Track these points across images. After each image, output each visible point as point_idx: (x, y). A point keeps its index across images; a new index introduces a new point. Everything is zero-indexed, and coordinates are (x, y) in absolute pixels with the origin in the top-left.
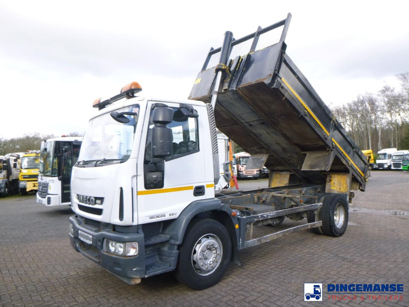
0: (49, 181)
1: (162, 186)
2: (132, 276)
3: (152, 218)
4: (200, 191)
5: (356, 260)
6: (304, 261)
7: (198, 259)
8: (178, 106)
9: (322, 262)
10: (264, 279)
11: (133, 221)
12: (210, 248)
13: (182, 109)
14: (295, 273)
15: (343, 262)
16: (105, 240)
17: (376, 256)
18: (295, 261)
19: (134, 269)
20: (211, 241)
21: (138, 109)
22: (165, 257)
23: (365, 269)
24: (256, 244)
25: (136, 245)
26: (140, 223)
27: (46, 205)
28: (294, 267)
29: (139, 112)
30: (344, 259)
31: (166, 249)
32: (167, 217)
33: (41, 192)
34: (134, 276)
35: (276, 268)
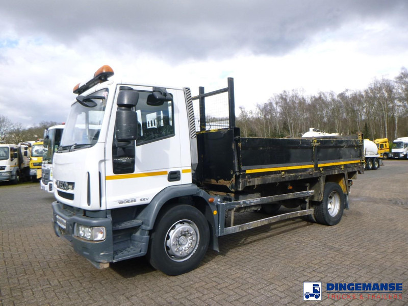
0: (51, 168)
1: (132, 170)
2: (100, 261)
3: (121, 202)
4: (175, 176)
5: (343, 250)
6: (289, 249)
7: (171, 245)
8: (151, 89)
9: (307, 251)
10: (243, 267)
11: (101, 206)
12: (184, 234)
13: (154, 92)
14: (277, 261)
15: (329, 252)
16: (76, 224)
17: (365, 246)
18: (280, 249)
19: (101, 254)
20: (186, 227)
21: (107, 93)
22: (136, 243)
23: (350, 259)
24: (238, 231)
25: (103, 229)
26: (109, 207)
27: (49, 191)
28: (277, 255)
29: (107, 95)
30: (331, 248)
31: (138, 234)
32: (138, 202)
33: (44, 178)
34: (102, 261)
35: (259, 255)
